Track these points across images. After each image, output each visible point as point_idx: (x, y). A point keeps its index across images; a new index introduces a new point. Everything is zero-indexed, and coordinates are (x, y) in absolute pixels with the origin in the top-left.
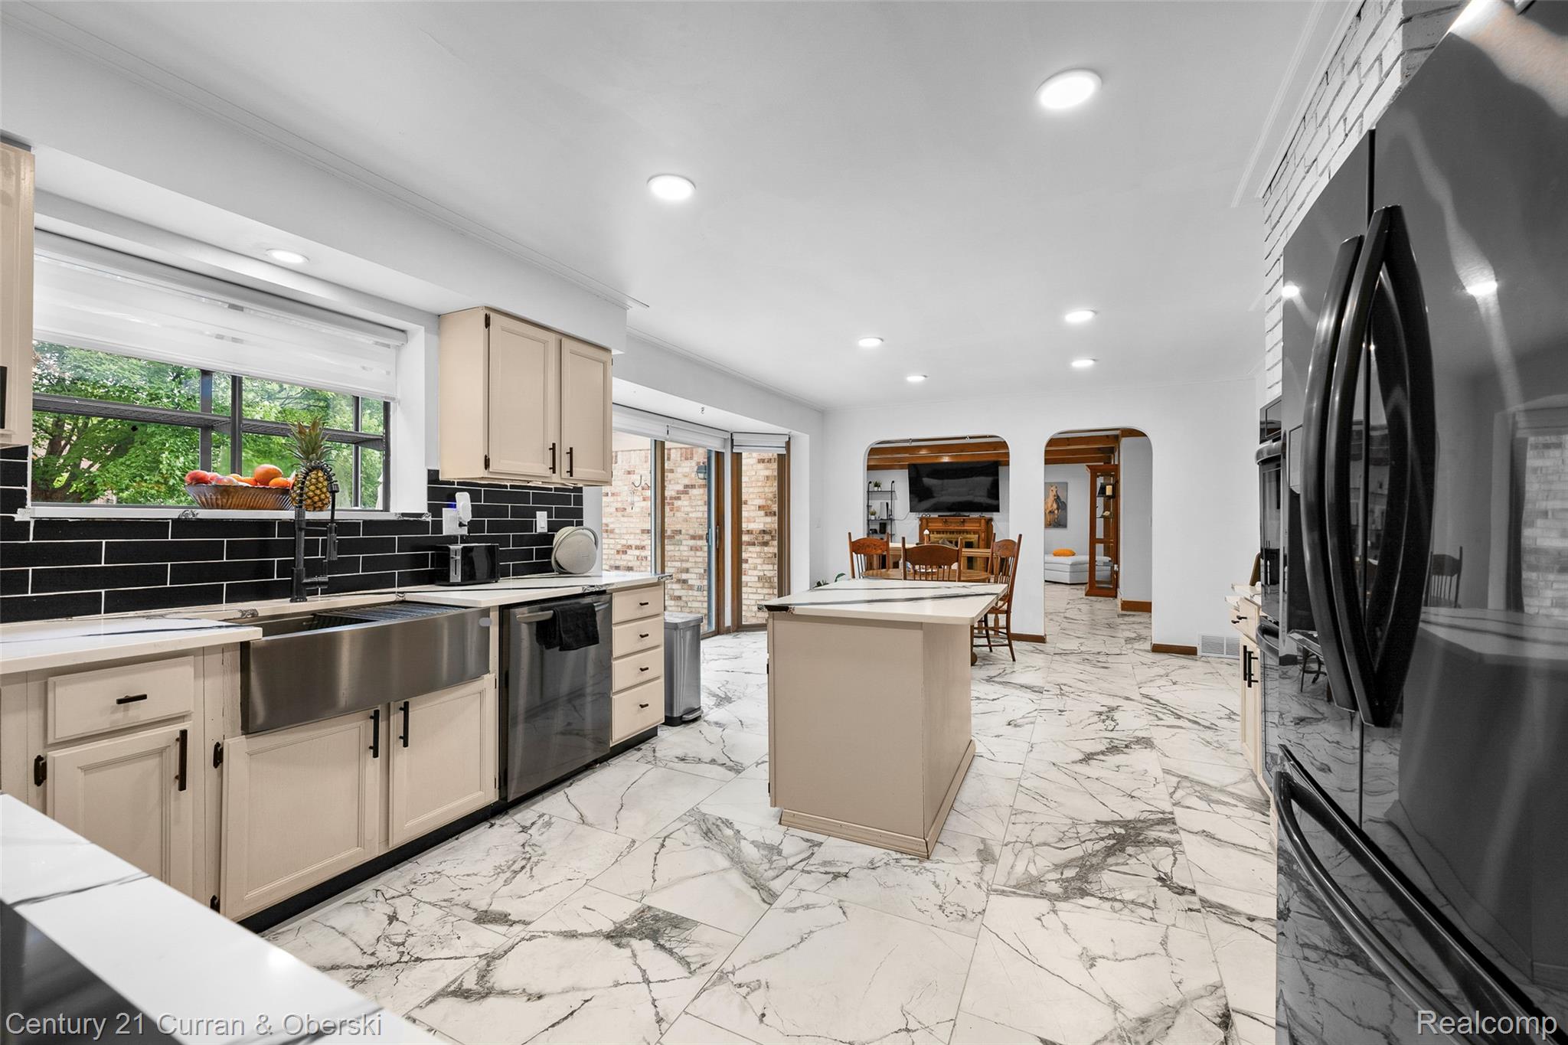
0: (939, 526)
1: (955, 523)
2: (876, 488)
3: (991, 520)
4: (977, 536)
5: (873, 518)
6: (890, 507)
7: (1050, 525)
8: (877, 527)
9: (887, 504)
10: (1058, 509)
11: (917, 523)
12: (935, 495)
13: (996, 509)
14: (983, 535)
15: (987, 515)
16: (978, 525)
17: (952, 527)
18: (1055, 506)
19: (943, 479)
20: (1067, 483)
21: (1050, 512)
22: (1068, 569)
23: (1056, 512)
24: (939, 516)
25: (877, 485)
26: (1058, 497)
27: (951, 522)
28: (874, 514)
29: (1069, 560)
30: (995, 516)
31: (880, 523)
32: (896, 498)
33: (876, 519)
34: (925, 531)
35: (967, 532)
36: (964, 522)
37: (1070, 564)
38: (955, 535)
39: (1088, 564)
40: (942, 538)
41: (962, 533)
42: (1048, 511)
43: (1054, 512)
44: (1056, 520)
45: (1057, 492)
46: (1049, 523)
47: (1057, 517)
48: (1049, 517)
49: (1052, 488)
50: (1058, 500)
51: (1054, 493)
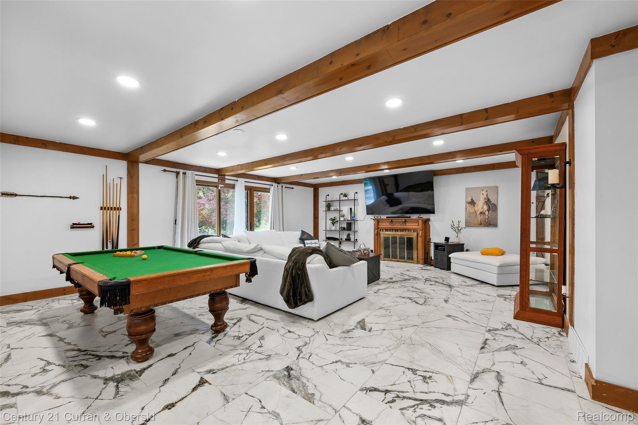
0: (387, 225)
1: (399, 222)
3: (428, 220)
4: (416, 233)
5: (342, 219)
6: (353, 210)
7: (481, 224)
8: (345, 225)
9: (351, 209)
10: (488, 210)
11: (372, 223)
13: (433, 212)
14: (420, 233)
15: (425, 216)
16: (417, 224)
17: (397, 226)
18: (486, 208)
20: (497, 187)
21: (481, 213)
22: (496, 270)
23: (487, 213)
24: (387, 217)
25: (345, 196)
26: (489, 200)
27: (396, 222)
28: (343, 216)
29: (497, 261)
30: (431, 216)
31: (347, 223)
32: (358, 205)
33: (344, 220)
34: (379, 230)
35: (408, 230)
36: (405, 222)
37: (498, 265)
38: (400, 233)
39: (519, 266)
40: (389, 234)
41: (404, 231)
42: (479, 212)
43: (484, 213)
44: (486, 221)
45: (487, 195)
46: (479, 223)
47: (487, 218)
48: (480, 218)
49: (483, 192)
50: (488, 202)
51: (485, 196)
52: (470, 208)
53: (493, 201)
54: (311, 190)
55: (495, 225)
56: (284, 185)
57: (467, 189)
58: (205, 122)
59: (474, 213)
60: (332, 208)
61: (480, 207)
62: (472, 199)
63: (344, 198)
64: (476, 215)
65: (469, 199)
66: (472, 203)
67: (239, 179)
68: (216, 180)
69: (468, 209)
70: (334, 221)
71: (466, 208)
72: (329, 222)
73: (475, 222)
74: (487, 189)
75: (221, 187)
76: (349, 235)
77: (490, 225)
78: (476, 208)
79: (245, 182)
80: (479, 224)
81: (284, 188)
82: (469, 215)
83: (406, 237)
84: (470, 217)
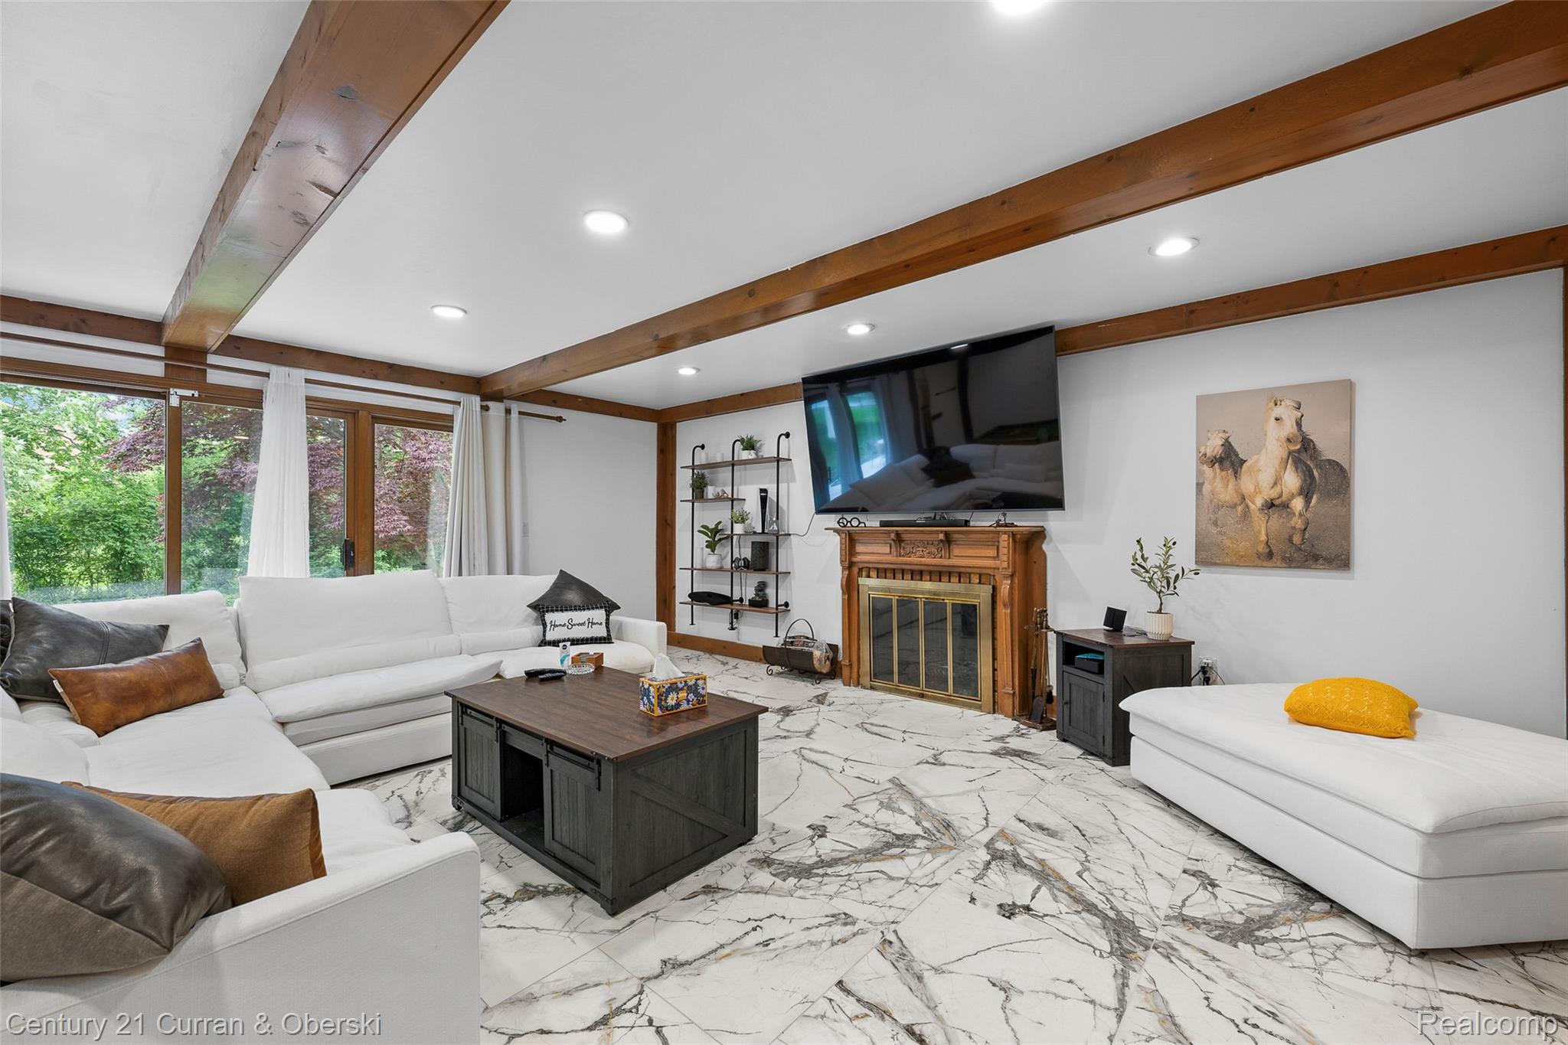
0: (884, 553)
1: (927, 544)
2: (748, 453)
3: (1039, 535)
4: (985, 591)
5: (739, 529)
7: (1270, 555)
8: (749, 554)
10: (1306, 492)
11: (834, 543)
13: (1057, 503)
14: (1005, 587)
15: (1024, 520)
16: (992, 552)
17: (919, 558)
18: (1292, 481)
21: (1270, 505)
23: (1298, 504)
24: (884, 524)
25: (749, 445)
26: (1307, 445)
27: (913, 543)
28: (743, 519)
30: (1052, 521)
31: (753, 543)
32: (793, 480)
33: (746, 534)
34: (855, 570)
35: (960, 575)
36: (948, 540)
38: (927, 585)
40: (889, 590)
41: (945, 578)
42: (1259, 502)
43: (1286, 506)
44: (1297, 540)
45: (1299, 424)
46: (1261, 548)
47: (1298, 523)
48: (1262, 527)
49: (1278, 411)
50: (1304, 456)
51: (1289, 428)
52: (1219, 485)
53: (1328, 447)
54: (651, 429)
55: (1341, 561)
57: (1202, 401)
59: (1234, 506)
60: (710, 492)
61: (1265, 477)
62: (1227, 445)
63: (746, 455)
64: (1246, 513)
65: (1214, 446)
66: (1229, 460)
67: (274, 369)
68: (157, 369)
69: (1207, 488)
70: (716, 537)
71: (1199, 486)
72: (701, 540)
73: (1243, 546)
74: (1300, 396)
75: (182, 398)
76: (761, 587)
77: (1316, 558)
78: (1247, 484)
79: (307, 381)
80: (1259, 556)
81: (514, 415)
82: (1209, 512)
83: (949, 603)
84: (1215, 524)
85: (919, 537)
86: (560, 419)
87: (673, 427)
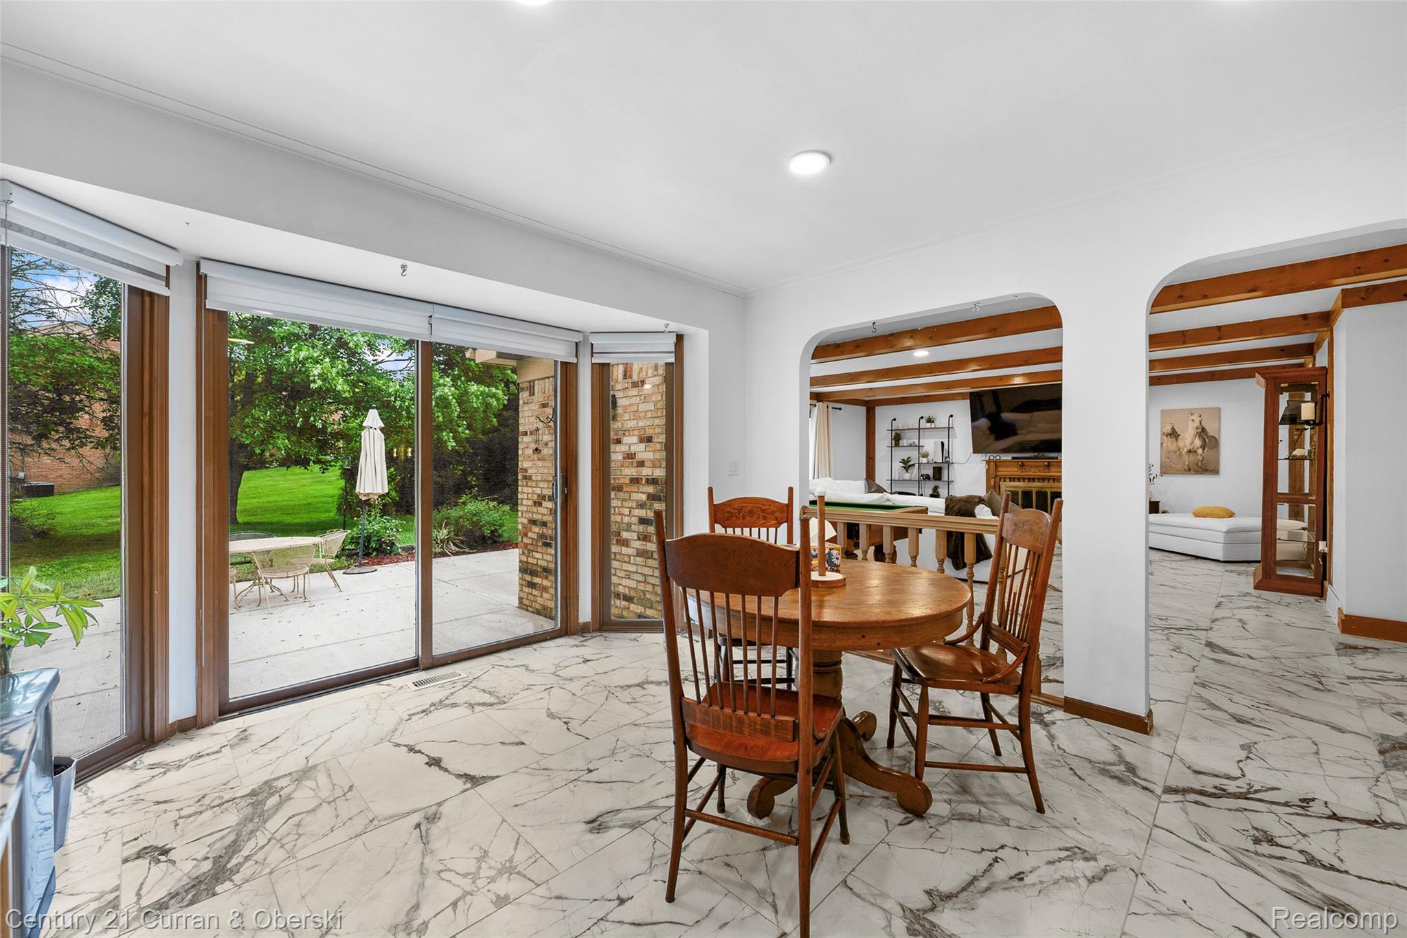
0: (1014, 471)
1: (1036, 467)
2: (929, 424)
5: (924, 460)
6: (946, 447)
7: (1190, 470)
8: (930, 472)
9: (943, 443)
10: (1203, 447)
11: (984, 467)
12: (1019, 432)
17: (1033, 473)
18: (1198, 443)
19: (1032, 411)
20: (1219, 409)
21: (1190, 451)
22: (1221, 538)
23: (1200, 451)
24: (1013, 458)
25: (930, 421)
26: (1203, 430)
27: (1031, 467)
28: (926, 456)
29: (1223, 524)
31: (934, 468)
32: (955, 437)
33: (928, 463)
34: (997, 479)
35: (1054, 480)
36: (1049, 465)
37: (1225, 530)
38: (1037, 484)
39: (1260, 533)
40: (1017, 487)
41: (1046, 481)
42: (1185, 450)
43: (1195, 452)
44: (1200, 464)
45: (1201, 423)
46: (1186, 467)
47: (1201, 458)
48: (1187, 459)
49: (1192, 417)
50: (1202, 434)
51: (1197, 423)
52: (1169, 444)
53: (1211, 432)
54: (863, 410)
55: (1216, 472)
56: (831, 405)
57: (1162, 412)
58: (858, 347)
59: (1176, 452)
60: (904, 442)
61: (1188, 441)
62: (1173, 429)
63: (928, 425)
64: (1180, 455)
65: (1168, 429)
66: (1173, 434)
69: (1165, 445)
70: (907, 465)
71: (1162, 444)
72: (898, 466)
73: (1179, 467)
74: (1201, 412)
76: (936, 488)
77: (1207, 470)
78: (1181, 444)
80: (1185, 470)
81: (830, 409)
82: (1166, 453)
83: (1049, 491)
84: (1168, 458)
85: (1035, 464)
86: (840, 409)
87: (873, 409)
